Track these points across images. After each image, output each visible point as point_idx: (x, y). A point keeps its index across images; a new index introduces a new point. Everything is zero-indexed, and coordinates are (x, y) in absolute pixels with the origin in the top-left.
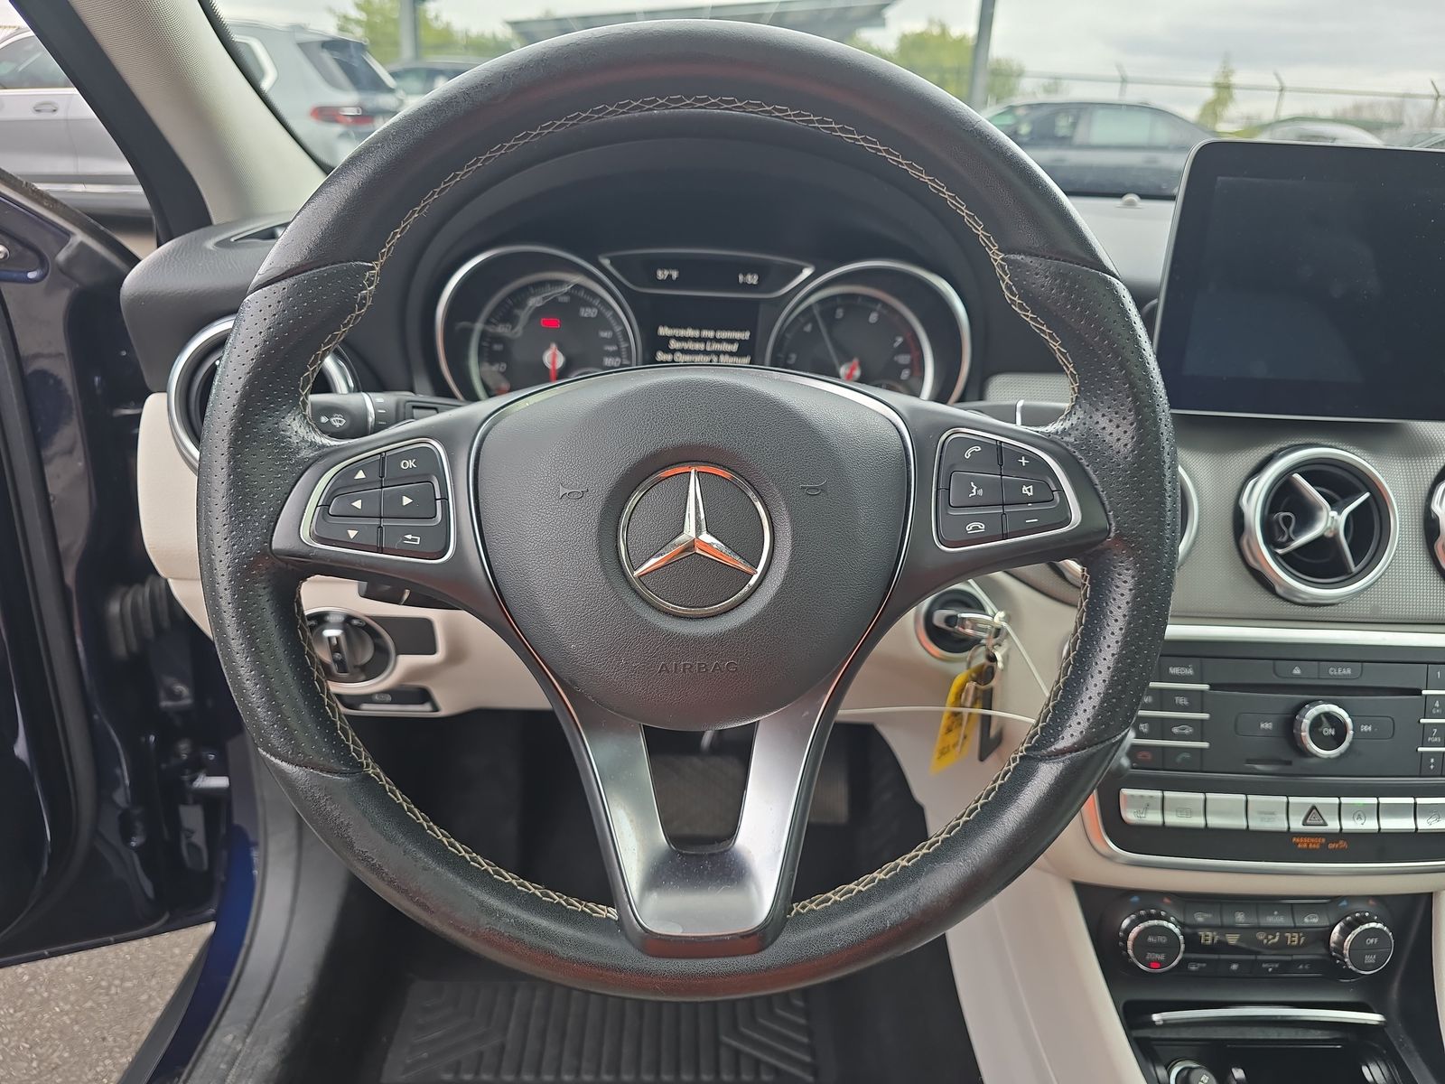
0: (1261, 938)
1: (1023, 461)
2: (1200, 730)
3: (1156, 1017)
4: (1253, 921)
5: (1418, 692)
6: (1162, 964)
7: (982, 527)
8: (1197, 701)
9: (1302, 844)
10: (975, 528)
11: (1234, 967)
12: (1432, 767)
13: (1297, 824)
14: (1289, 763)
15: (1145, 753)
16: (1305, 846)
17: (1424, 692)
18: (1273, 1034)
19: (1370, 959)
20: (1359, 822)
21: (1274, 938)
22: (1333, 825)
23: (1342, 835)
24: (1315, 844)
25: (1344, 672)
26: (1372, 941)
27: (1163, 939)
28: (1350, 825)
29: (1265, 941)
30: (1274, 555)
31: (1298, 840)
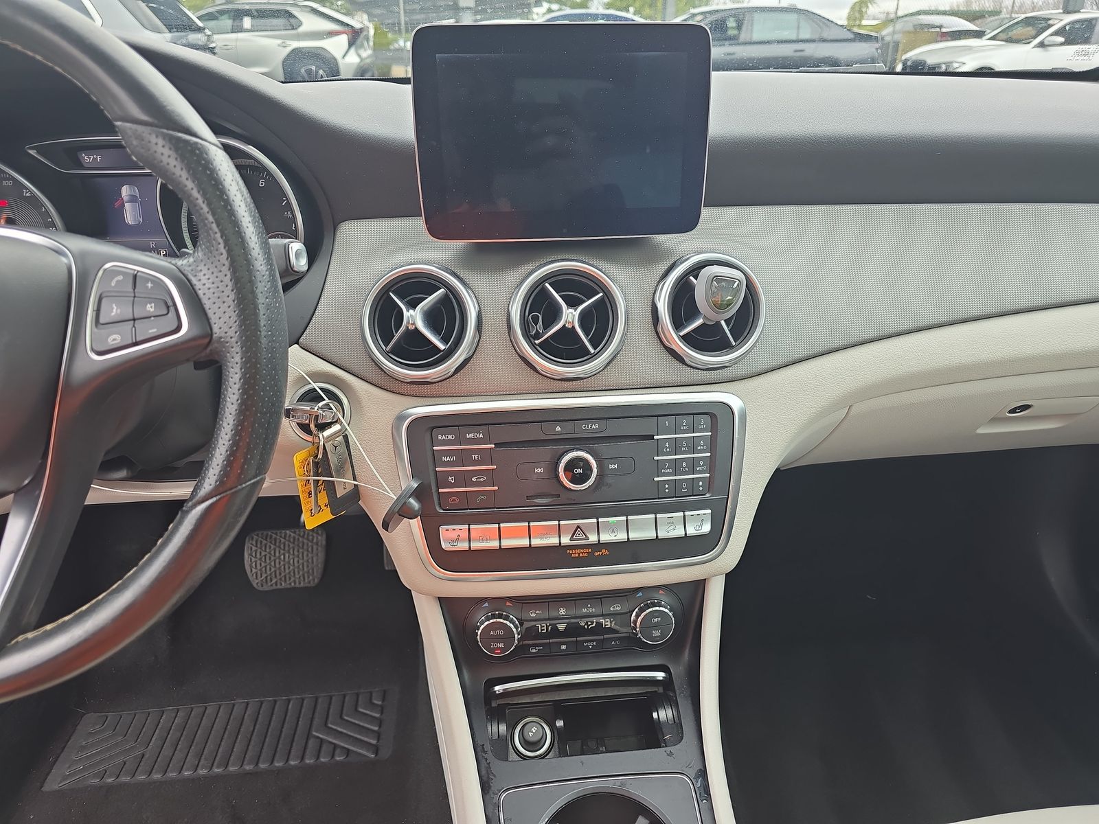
0: (583, 624)
1: (150, 285)
2: (492, 477)
3: (497, 688)
4: (572, 613)
5: (651, 437)
6: (503, 650)
7: (118, 338)
8: (487, 457)
9: (575, 554)
10: (114, 340)
11: (564, 647)
12: (667, 491)
13: (566, 540)
14: (558, 496)
15: (453, 498)
16: (577, 555)
17: (655, 437)
18: (601, 693)
19: (656, 633)
20: (613, 535)
21: (592, 624)
22: (593, 538)
23: (599, 545)
24: (584, 553)
25: (593, 426)
26: (656, 620)
27: (501, 632)
28: (606, 537)
29: (586, 626)
30: (533, 346)
31: (571, 552)
